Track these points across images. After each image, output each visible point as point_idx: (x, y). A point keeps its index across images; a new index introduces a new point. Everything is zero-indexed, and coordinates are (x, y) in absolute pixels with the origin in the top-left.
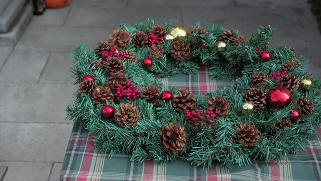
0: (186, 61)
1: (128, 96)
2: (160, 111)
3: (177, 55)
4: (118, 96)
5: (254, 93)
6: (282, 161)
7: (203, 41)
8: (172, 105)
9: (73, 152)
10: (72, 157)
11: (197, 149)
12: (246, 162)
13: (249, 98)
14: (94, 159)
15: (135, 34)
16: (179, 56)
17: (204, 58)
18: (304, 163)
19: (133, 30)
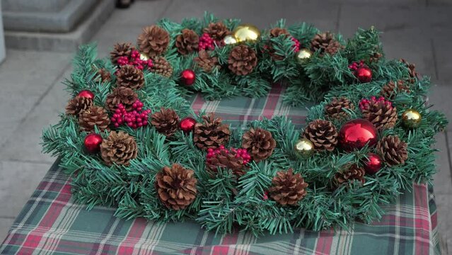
0: (252, 77)
1: (130, 122)
2: (176, 146)
3: (236, 67)
4: (117, 121)
5: (317, 127)
6: (343, 232)
7: (276, 47)
8: (193, 137)
9: (39, 199)
10: (35, 206)
11: (212, 204)
12: (283, 230)
13: (310, 134)
14: (64, 210)
15: (179, 33)
16: (239, 69)
17: (277, 73)
18: (377, 238)
19: (176, 28)
